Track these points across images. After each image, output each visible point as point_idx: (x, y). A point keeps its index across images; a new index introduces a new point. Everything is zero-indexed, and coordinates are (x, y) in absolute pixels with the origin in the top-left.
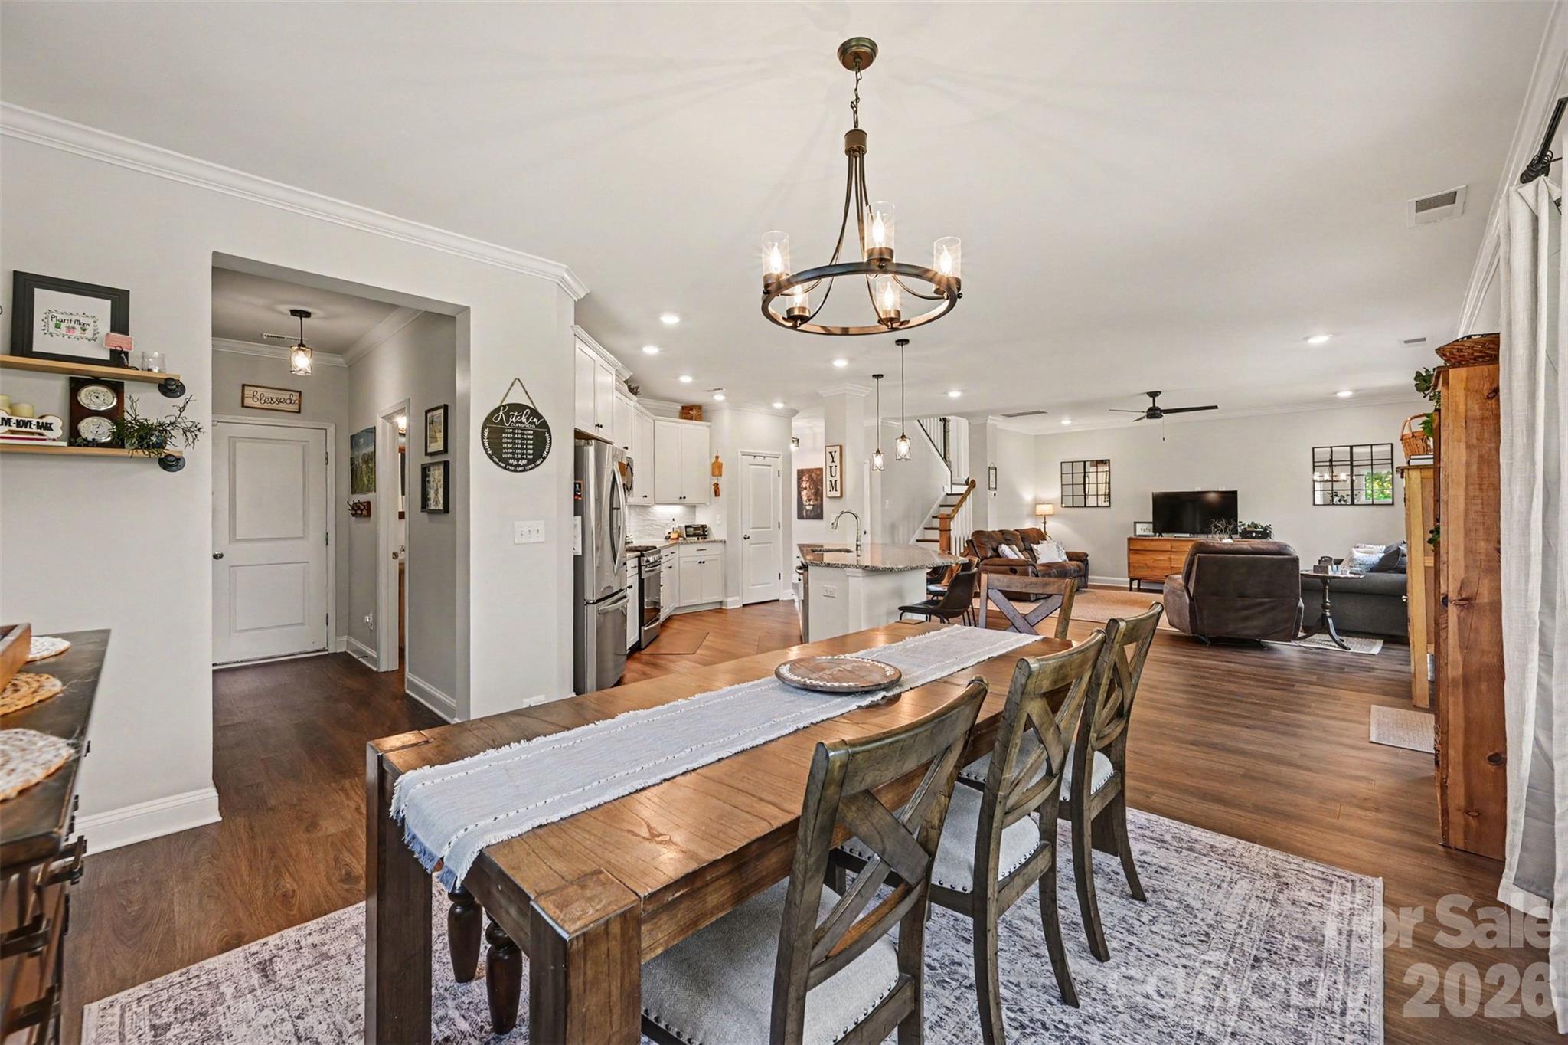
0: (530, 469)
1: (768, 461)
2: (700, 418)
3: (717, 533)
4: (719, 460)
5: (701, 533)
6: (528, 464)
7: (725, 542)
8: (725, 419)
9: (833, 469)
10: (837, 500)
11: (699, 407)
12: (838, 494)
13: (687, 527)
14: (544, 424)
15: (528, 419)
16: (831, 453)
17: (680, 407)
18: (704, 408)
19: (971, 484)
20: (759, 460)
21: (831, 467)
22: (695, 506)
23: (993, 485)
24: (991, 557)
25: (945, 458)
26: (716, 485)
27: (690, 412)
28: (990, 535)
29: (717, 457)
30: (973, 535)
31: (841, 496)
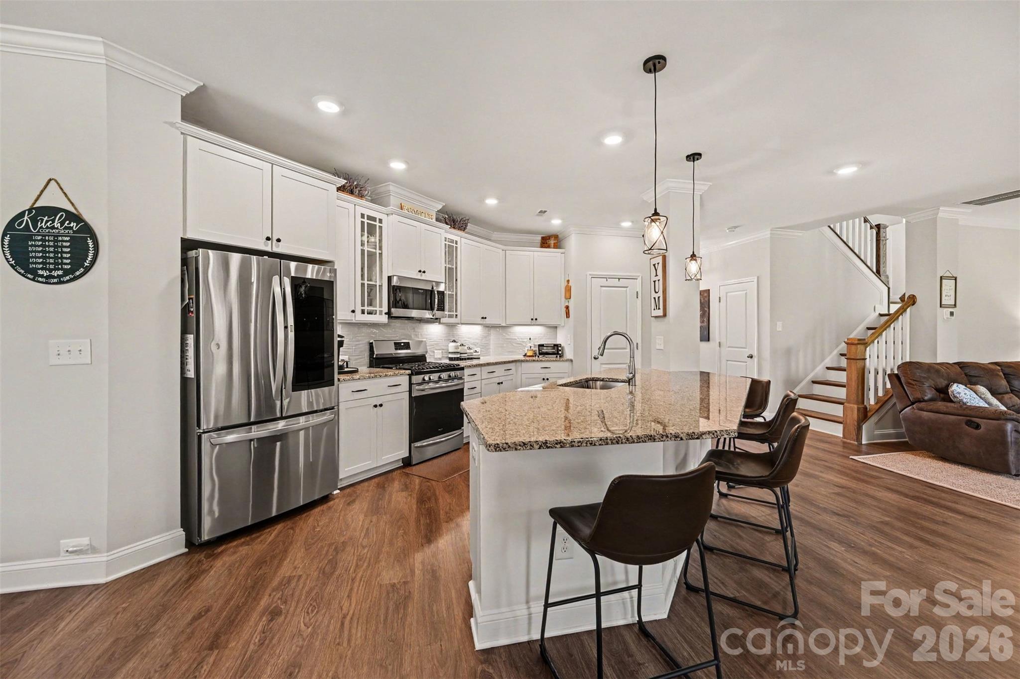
0: (68, 281)
1: (623, 282)
2: (557, 246)
3: (568, 353)
4: (570, 284)
5: (556, 351)
6: (65, 275)
7: (571, 361)
8: (573, 243)
9: (657, 282)
10: (662, 319)
11: (556, 237)
12: (660, 313)
13: (540, 346)
14: (87, 230)
15: (62, 224)
16: (654, 265)
17: (540, 238)
18: (560, 236)
19: (909, 301)
20: (611, 282)
21: (655, 282)
22: (556, 327)
23: (948, 300)
24: (931, 400)
25: (878, 273)
26: (567, 307)
27: (549, 241)
28: (933, 369)
29: (568, 281)
30: (899, 367)
31: (665, 315)
